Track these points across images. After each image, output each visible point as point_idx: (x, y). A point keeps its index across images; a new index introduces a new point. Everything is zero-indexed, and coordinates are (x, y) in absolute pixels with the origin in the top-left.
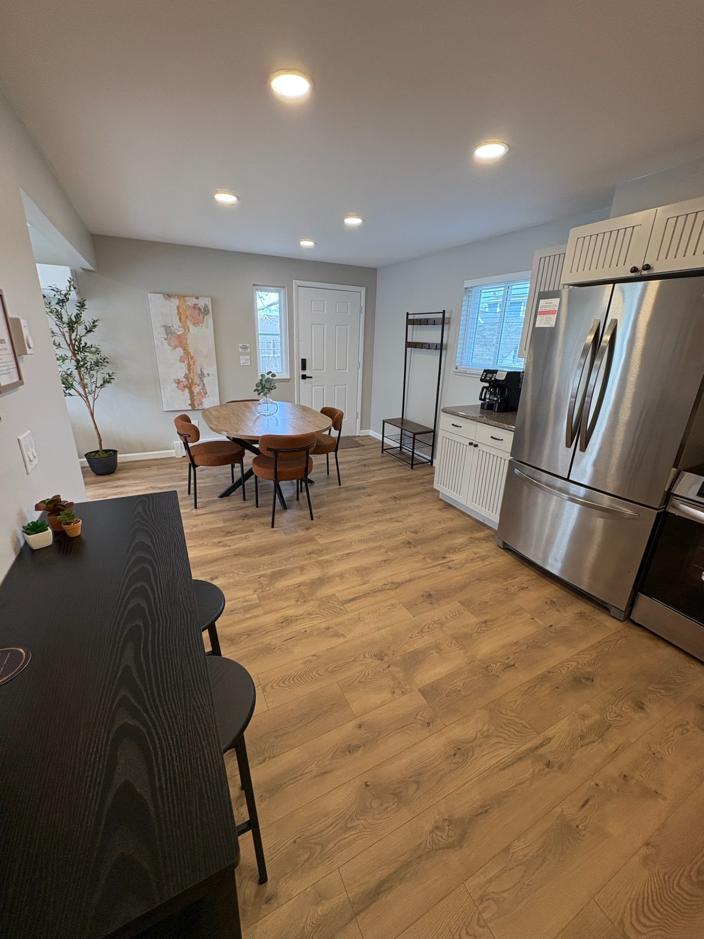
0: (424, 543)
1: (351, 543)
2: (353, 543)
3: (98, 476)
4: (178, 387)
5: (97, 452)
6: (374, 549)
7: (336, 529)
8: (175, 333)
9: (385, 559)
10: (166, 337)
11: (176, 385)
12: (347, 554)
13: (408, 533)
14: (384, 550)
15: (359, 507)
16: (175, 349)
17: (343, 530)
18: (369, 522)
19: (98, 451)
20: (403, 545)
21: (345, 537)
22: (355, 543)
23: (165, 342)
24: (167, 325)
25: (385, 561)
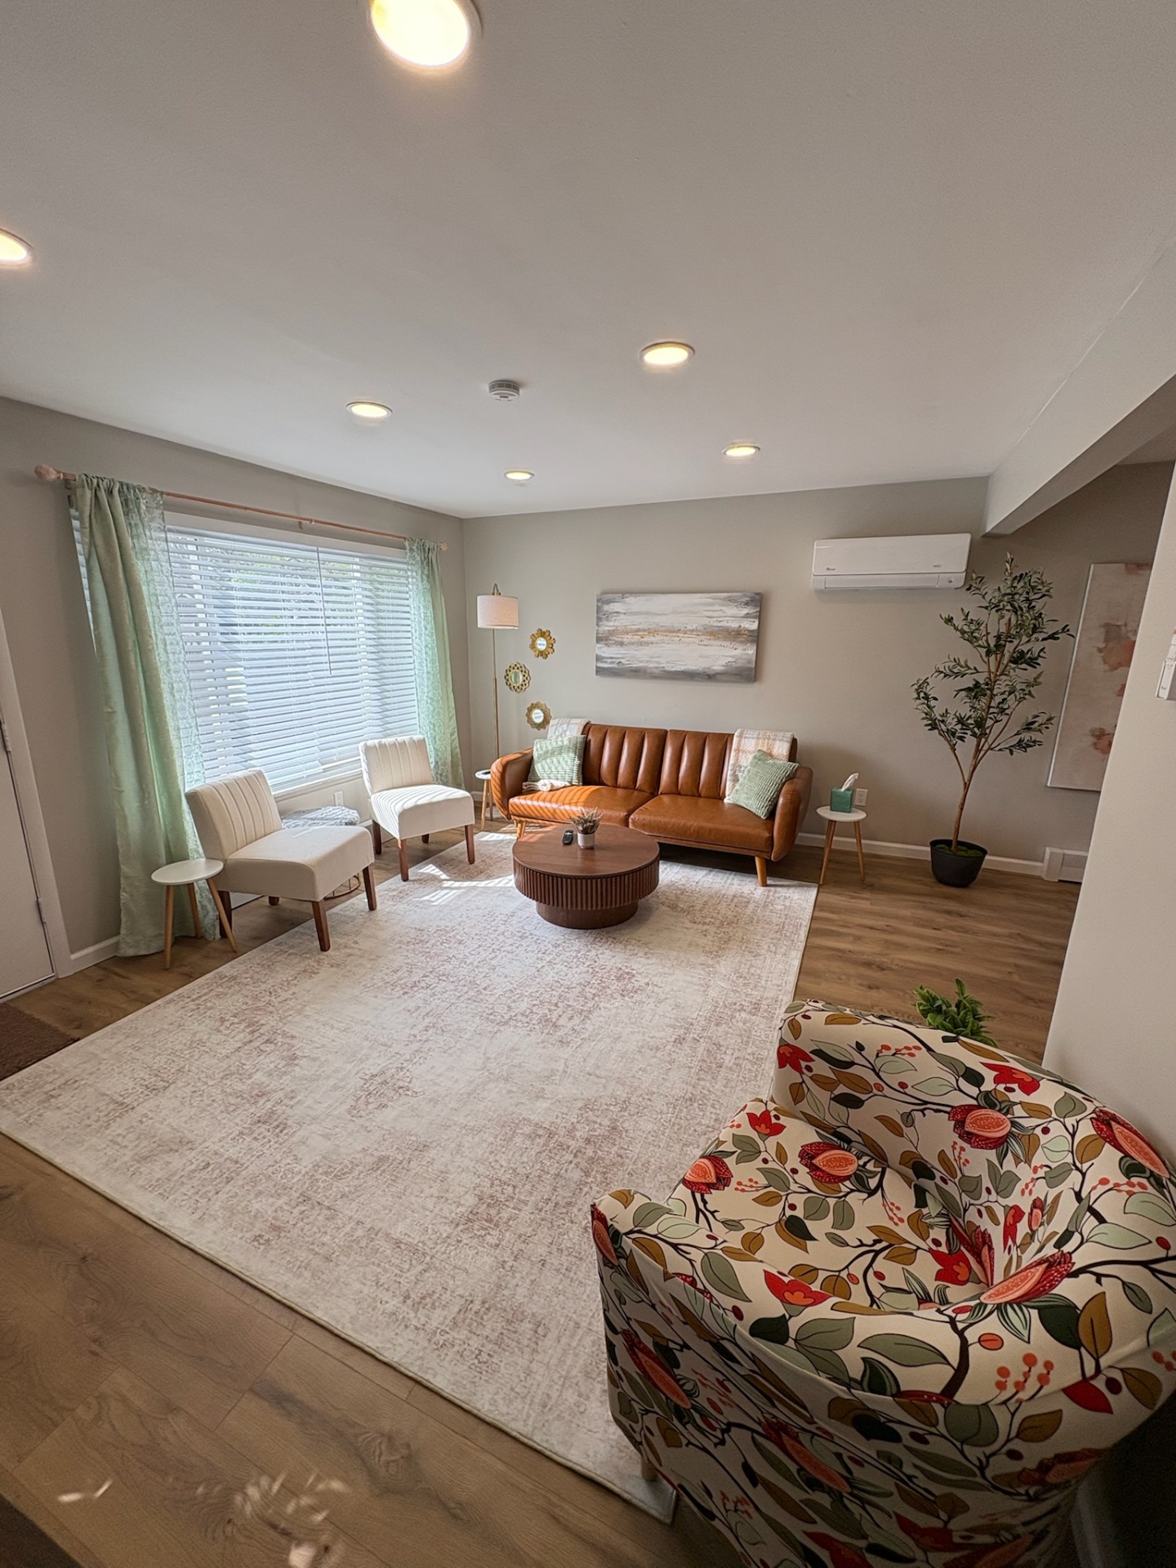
3: (941, 885)
4: (1095, 744)
5: (948, 843)
8: (1128, 638)
10: (1103, 645)
11: (1092, 740)
16: (1116, 669)
19: (951, 841)
23: (1098, 658)
24: (1112, 622)
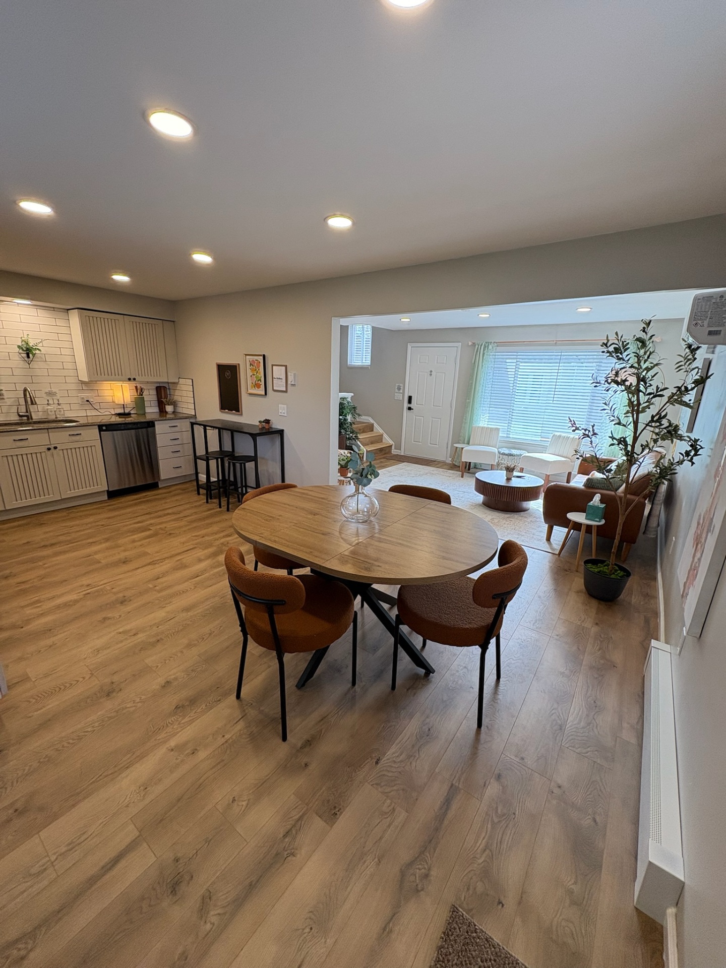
0: (101, 607)
1: (195, 587)
2: (193, 588)
6: (169, 587)
7: (217, 599)
9: (158, 580)
12: (198, 576)
13: (117, 615)
14: (157, 588)
15: (189, 646)
17: (207, 599)
18: (173, 620)
20: (131, 598)
21: (203, 592)
22: (191, 589)
25: (158, 578)
